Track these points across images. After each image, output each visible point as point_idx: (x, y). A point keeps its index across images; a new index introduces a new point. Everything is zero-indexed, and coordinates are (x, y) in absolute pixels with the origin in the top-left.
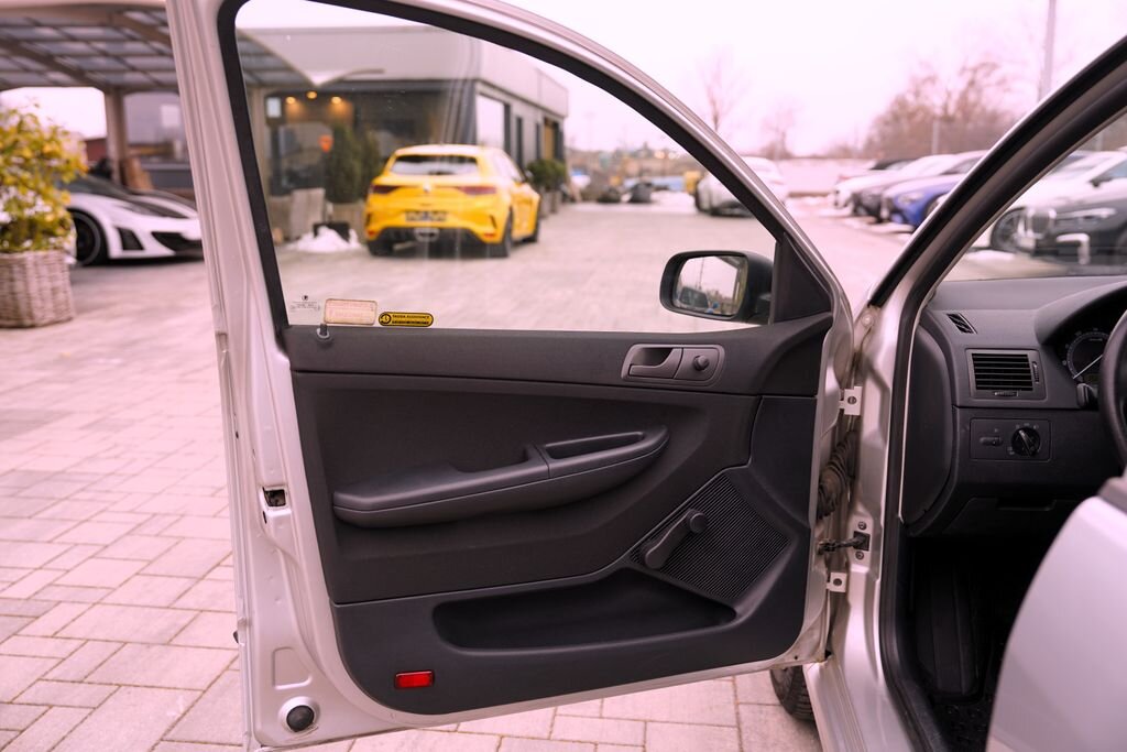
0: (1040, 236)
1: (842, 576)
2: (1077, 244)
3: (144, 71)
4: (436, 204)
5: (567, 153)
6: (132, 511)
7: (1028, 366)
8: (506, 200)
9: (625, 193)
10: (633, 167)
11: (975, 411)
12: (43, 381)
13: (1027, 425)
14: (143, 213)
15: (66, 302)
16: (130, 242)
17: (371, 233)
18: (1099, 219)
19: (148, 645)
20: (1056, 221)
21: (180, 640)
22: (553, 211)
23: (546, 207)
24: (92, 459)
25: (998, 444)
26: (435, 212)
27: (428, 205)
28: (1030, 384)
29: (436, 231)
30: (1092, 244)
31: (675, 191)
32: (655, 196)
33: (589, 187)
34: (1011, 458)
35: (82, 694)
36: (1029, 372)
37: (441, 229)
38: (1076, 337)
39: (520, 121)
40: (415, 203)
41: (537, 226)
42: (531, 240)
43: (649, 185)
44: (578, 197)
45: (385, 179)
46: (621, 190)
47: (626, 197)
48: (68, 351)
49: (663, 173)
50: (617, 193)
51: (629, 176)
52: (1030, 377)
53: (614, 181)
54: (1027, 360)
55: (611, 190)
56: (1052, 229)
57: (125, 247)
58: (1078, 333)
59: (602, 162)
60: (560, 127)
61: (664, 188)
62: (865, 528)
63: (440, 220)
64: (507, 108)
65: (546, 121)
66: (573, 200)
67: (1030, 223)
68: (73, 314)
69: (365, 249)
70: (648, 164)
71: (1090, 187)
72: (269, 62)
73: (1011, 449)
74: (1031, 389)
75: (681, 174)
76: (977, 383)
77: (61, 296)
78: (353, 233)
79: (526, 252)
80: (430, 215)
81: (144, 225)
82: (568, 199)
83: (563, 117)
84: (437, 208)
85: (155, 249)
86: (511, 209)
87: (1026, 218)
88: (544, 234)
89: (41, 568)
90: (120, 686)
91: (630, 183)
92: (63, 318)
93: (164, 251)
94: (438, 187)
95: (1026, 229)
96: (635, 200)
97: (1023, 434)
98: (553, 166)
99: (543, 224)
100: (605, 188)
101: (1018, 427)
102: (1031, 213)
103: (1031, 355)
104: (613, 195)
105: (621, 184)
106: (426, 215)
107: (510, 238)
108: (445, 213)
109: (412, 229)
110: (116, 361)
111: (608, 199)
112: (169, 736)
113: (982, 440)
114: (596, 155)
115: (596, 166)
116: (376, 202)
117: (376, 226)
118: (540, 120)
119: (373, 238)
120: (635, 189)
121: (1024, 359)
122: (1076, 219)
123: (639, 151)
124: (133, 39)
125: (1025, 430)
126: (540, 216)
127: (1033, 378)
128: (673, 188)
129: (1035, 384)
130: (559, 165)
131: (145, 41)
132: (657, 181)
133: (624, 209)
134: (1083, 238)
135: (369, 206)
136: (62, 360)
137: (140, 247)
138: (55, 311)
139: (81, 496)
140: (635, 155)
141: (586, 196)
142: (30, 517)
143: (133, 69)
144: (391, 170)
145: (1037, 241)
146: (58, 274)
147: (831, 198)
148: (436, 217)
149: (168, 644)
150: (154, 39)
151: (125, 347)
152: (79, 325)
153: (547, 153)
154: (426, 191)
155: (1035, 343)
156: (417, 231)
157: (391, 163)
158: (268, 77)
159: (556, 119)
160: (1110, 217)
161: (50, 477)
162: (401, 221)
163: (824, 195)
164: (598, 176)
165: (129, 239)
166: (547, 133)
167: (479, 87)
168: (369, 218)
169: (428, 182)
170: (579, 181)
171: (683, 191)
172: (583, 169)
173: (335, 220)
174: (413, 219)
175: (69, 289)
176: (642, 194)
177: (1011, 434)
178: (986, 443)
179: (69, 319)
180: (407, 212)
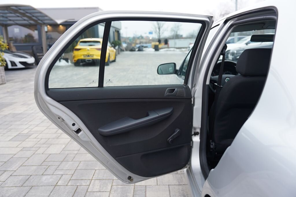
0: (233, 57)
3: (13, 21)
4: (91, 53)
5: (121, 38)
6: (40, 119)
8: (108, 52)
9: (137, 48)
10: (138, 41)
12: (6, 96)
14: (16, 57)
15: (4, 79)
16: (13, 64)
17: (75, 61)
19: (54, 139)
20: (236, 54)
21: (59, 137)
22: (119, 54)
23: (117, 53)
24: (26, 110)
26: (91, 55)
27: (89, 53)
29: (91, 60)
31: (149, 48)
32: (144, 49)
33: (127, 47)
35: (45, 145)
37: (92, 59)
40: (85, 53)
41: (115, 58)
42: (114, 61)
43: (143, 46)
44: (124, 50)
45: (78, 47)
46: (135, 47)
47: (137, 50)
48: (9, 90)
49: (146, 43)
50: (135, 48)
51: (137, 44)
53: (133, 45)
55: (133, 48)
56: (236, 55)
57: (12, 66)
59: (130, 40)
60: (119, 32)
61: (146, 47)
63: (92, 57)
65: (116, 30)
66: (123, 51)
67: (231, 54)
68: (6, 82)
69: (73, 65)
70: (142, 40)
71: (245, 45)
72: (46, 18)
75: (151, 43)
77: (3, 78)
78: (69, 61)
79: (113, 64)
80: (90, 56)
81: (17, 60)
82: (122, 50)
83: (120, 29)
84: (91, 54)
85: (20, 66)
86: (109, 54)
87: (230, 53)
88: (117, 60)
89: (26, 129)
90: (51, 144)
91: (138, 46)
92: (4, 83)
93: (22, 66)
94: (91, 49)
95: (230, 55)
96: (139, 50)
98: (118, 42)
99: (117, 57)
100: (131, 47)
102: (231, 52)
104: (133, 49)
105: (135, 46)
106: (88, 56)
107: (109, 61)
108: (93, 55)
109: (85, 59)
110: (22, 92)
111: (132, 50)
112: (64, 150)
114: (128, 38)
115: (128, 41)
116: (76, 53)
117: (76, 59)
118: (114, 31)
119: (75, 62)
120: (139, 47)
123: (140, 37)
124: (11, 13)
126: (116, 55)
128: (148, 47)
130: (119, 42)
131: (14, 13)
132: (145, 45)
133: (137, 53)
135: (74, 54)
136: (8, 92)
137: (16, 66)
138: (2, 81)
139: (27, 117)
140: (138, 38)
141: (127, 50)
142: (19, 121)
143: (10, 20)
144: (79, 45)
146: (2, 72)
147: (188, 49)
148: (91, 56)
149: (58, 138)
150: (17, 13)
151: (22, 89)
152: (8, 84)
153: (116, 39)
154: (88, 50)
156: (86, 60)
157: (79, 43)
158: (46, 22)
159: (118, 30)
161: (19, 114)
162: (82, 57)
163: (186, 48)
164: (129, 44)
165: (13, 63)
166: (116, 34)
168: (74, 57)
169: (89, 48)
170: (124, 45)
171: (151, 48)
172: (125, 42)
173: (65, 57)
174: (85, 57)
175: (5, 76)
176: (141, 49)
179: (5, 83)
180: (84, 55)
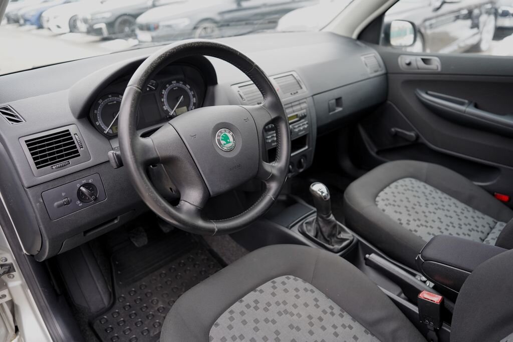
1: (5, 292)
7: (71, 138)
11: (42, 186)
13: (84, 181)
20: (92, 20)
25: (68, 203)
28: (77, 151)
34: (82, 207)
36: (73, 143)
38: (99, 104)
52: (75, 147)
54: (69, 134)
58: (100, 101)
62: (6, 260)
73: (79, 202)
74: (79, 155)
76: (37, 164)
97: (83, 189)
101: (78, 186)
103: (72, 130)
113: (56, 204)
121: (67, 134)
125: (84, 186)
127: (78, 146)
129: (80, 150)
155: (72, 119)
177: (76, 192)
178: (59, 206)
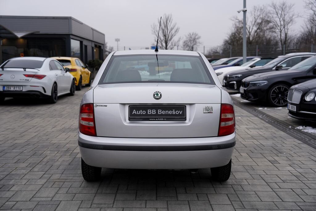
2: (234, 84)
8: (80, 73)
18: (238, 77)
20: (229, 77)
30: (237, 83)
39: (86, 46)
56: (228, 80)
60: (102, 48)
64: (81, 43)
65: (96, 46)
72: (3, 31)
86: (81, 76)
118: (93, 46)
122: (234, 77)
130: (100, 61)
134: (235, 82)
145: (225, 83)
153: (97, 57)
158: (3, 35)
159: (99, 45)
160: (241, 76)
166: (96, 50)
167: (71, 37)
